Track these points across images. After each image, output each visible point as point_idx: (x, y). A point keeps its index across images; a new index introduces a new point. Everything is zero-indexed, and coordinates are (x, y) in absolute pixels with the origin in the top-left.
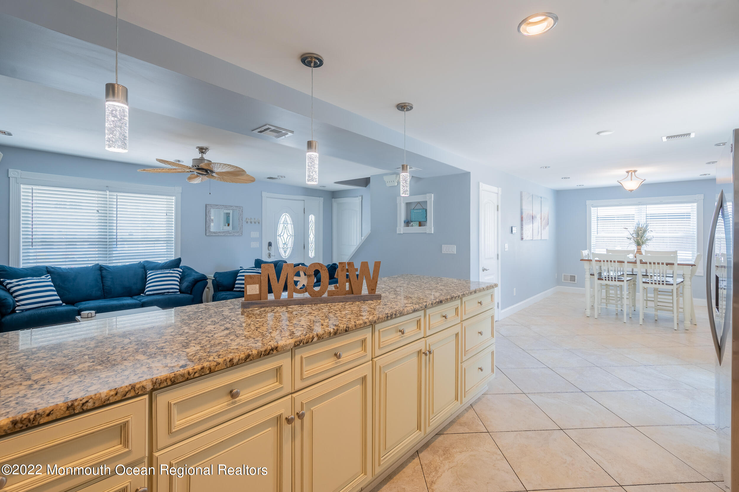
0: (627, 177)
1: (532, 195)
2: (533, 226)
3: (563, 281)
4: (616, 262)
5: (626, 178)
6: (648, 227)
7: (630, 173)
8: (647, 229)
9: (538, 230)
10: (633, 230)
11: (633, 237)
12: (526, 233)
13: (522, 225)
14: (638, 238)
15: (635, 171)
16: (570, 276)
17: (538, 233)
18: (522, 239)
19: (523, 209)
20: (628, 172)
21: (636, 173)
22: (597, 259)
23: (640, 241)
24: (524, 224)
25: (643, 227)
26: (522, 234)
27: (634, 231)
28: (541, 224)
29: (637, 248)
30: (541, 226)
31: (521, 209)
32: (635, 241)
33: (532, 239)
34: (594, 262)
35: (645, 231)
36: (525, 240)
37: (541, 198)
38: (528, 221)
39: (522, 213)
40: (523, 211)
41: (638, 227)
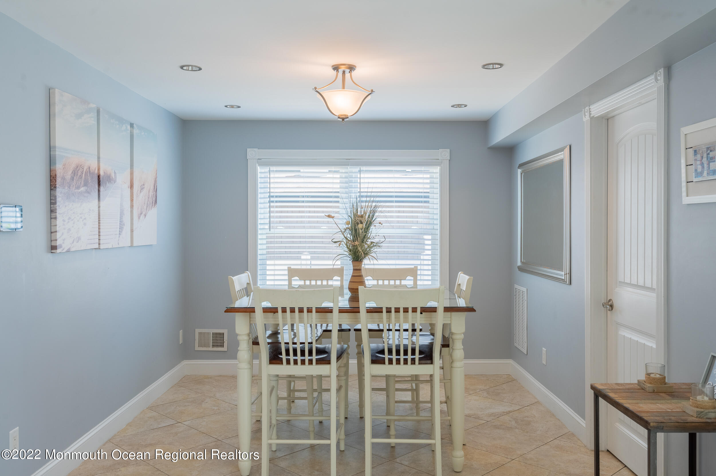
0: (334, 81)
1: (98, 112)
2: (99, 207)
3: (197, 348)
4: (314, 310)
5: (332, 83)
6: (376, 214)
7: (340, 71)
8: (373, 219)
9: (121, 217)
10: (345, 221)
11: (346, 238)
12: (69, 230)
13: (52, 202)
14: (357, 243)
15: (351, 68)
16: (213, 334)
17: (121, 228)
18: (54, 248)
19: (55, 147)
20: (336, 68)
21: (354, 73)
22: (267, 304)
23: (359, 249)
24: (59, 199)
25: (365, 213)
26: (52, 232)
27: (348, 223)
28: (132, 200)
29: (353, 266)
30: (132, 206)
31: (51, 148)
32: (350, 251)
33: (97, 246)
34: (259, 314)
35: (369, 224)
36: (68, 251)
37: (132, 125)
38: (78, 188)
39: (51, 161)
40: (57, 153)
41: (356, 215)
